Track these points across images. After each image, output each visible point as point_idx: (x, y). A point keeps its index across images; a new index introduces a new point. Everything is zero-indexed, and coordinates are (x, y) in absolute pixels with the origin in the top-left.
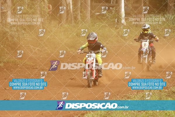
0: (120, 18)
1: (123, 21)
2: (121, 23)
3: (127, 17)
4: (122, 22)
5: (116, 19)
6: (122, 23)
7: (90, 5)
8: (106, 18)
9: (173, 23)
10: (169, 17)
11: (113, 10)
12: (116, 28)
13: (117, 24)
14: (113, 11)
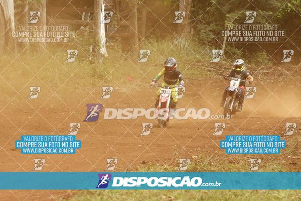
0: (98, 46)
1: (103, 50)
2: (99, 53)
3: (109, 43)
4: (102, 52)
5: (90, 46)
6: (101, 54)
7: (45, 21)
8: (73, 46)
9: (187, 53)
10: (181, 43)
11: (86, 31)
12: (91, 63)
13: (93, 55)
14: (86, 34)
